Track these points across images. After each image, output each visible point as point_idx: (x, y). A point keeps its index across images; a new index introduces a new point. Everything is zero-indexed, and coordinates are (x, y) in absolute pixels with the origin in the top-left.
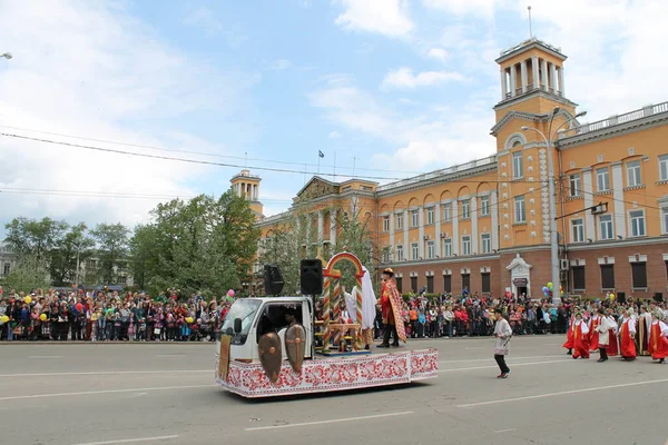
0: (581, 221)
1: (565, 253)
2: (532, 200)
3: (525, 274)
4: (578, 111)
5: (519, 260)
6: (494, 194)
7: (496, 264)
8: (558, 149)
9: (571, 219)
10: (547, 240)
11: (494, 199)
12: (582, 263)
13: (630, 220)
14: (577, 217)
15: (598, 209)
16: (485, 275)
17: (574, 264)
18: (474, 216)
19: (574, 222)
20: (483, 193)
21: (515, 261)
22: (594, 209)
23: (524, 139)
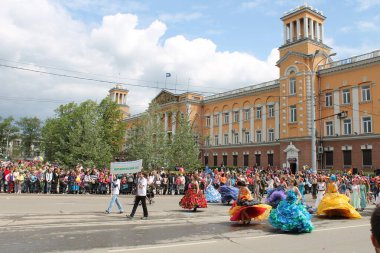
0: (331, 123)
1: (321, 143)
2: (301, 108)
3: (295, 155)
4: (332, 52)
5: (291, 146)
6: (277, 104)
7: (277, 148)
8: (318, 76)
9: (325, 121)
10: (310, 134)
11: (277, 107)
12: (332, 149)
13: (362, 122)
14: (329, 120)
15: (343, 115)
16: (270, 156)
17: (326, 149)
18: (264, 117)
19: (328, 123)
20: (270, 103)
21: (289, 147)
22: (339, 115)
23: (297, 70)
